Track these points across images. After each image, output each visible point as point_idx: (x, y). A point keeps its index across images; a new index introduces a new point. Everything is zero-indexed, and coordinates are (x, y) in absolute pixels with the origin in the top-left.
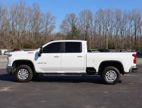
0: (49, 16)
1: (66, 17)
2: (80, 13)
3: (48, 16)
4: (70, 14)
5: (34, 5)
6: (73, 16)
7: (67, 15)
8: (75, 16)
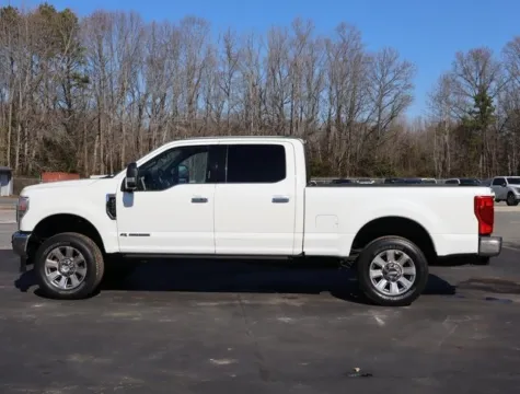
0: (390, 63)
1: (454, 63)
2: (509, 44)
3: (386, 62)
4: (471, 52)
5: (341, 28)
6: (480, 57)
7: (459, 56)
8: (488, 55)
